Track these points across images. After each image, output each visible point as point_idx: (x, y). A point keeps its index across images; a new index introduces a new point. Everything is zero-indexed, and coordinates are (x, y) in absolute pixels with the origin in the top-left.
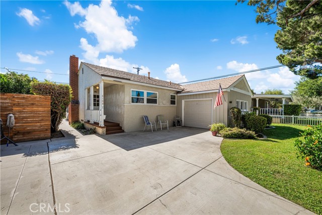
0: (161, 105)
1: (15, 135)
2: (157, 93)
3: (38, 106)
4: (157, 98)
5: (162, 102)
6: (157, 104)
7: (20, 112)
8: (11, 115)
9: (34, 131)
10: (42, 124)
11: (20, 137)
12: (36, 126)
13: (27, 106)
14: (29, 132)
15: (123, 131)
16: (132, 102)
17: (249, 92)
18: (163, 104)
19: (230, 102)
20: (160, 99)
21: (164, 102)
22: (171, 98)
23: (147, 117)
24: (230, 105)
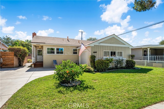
0: (66, 54)
1: (3, 65)
2: (63, 48)
3: (10, 56)
4: (63, 51)
5: (67, 53)
6: (63, 54)
7: (4, 58)
8: (2, 59)
9: (8, 64)
10: (11, 62)
11: (4, 66)
12: (9, 63)
13: (6, 56)
14: (7, 65)
15: (43, 67)
16: (48, 53)
17: (125, 45)
18: (68, 54)
19: (94, 52)
20: (65, 52)
21: (68, 53)
22: (74, 51)
23: (56, 60)
24: (94, 54)
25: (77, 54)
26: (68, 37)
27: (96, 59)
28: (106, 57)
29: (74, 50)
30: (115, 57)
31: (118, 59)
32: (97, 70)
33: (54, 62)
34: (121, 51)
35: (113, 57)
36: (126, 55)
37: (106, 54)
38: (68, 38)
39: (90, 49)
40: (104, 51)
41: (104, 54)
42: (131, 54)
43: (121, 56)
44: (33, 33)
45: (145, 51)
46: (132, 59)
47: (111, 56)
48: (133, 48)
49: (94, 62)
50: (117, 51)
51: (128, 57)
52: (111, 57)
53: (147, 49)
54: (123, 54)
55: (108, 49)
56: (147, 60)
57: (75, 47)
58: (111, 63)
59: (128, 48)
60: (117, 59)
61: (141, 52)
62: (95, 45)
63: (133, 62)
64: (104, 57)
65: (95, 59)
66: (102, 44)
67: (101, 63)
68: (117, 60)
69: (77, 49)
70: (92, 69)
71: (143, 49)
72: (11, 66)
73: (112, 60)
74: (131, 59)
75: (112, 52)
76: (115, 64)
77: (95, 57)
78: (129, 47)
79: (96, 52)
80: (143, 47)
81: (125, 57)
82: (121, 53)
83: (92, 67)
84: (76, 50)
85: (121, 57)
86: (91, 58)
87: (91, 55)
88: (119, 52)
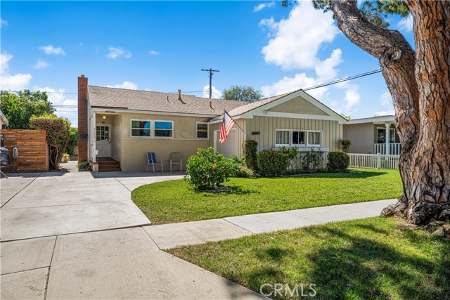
0: (179, 138)
1: (19, 166)
2: (172, 122)
3: (35, 140)
4: (173, 129)
5: (181, 135)
6: (172, 138)
7: (22, 146)
8: (16, 148)
9: (33, 163)
10: (39, 157)
11: (22, 168)
13: (27, 140)
14: (28, 164)
15: (120, 170)
16: (134, 133)
17: (328, 115)
18: (183, 137)
19: (253, 133)
20: (177, 131)
21: (184, 134)
22: (198, 128)
23: (153, 154)
24: (253, 138)
25: (206, 137)
26: (180, 91)
27: (259, 150)
28: (282, 145)
29: (200, 127)
30: (304, 145)
31: (310, 150)
32: (262, 175)
33: (150, 158)
34: (317, 131)
35: (298, 145)
36: (331, 141)
37: (281, 136)
38: (180, 95)
39: (243, 125)
40: (276, 130)
41: (277, 137)
42: (341, 138)
43: (318, 142)
44: (79, 78)
45: (380, 131)
46: (343, 150)
47: (293, 143)
48: (348, 123)
49: (254, 156)
50: (308, 131)
51: (334, 145)
52: (292, 145)
53: (384, 125)
54: (323, 138)
55: (287, 126)
56: (385, 154)
57: (203, 119)
58: (293, 158)
59: (334, 123)
60: (307, 150)
61: (371, 134)
62: (255, 116)
63: (342, 157)
64: (277, 145)
65: (255, 150)
66: (271, 114)
67: (269, 159)
68: (308, 152)
69: (208, 123)
70: (250, 172)
71: (376, 125)
72: (39, 168)
73: (294, 151)
74: (341, 151)
75: (295, 134)
76: (302, 161)
77: (255, 144)
78: (337, 122)
79: (258, 133)
80: (375, 121)
81: (328, 145)
82: (318, 134)
83: (249, 167)
84: (205, 127)
85: (319, 146)
86: (247, 146)
87: (245, 140)
88: (313, 133)
